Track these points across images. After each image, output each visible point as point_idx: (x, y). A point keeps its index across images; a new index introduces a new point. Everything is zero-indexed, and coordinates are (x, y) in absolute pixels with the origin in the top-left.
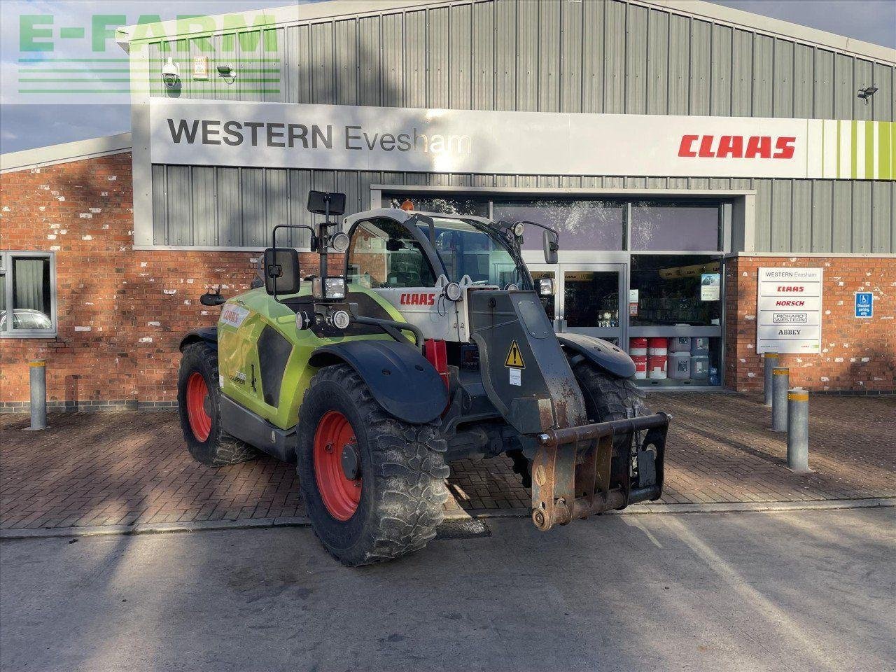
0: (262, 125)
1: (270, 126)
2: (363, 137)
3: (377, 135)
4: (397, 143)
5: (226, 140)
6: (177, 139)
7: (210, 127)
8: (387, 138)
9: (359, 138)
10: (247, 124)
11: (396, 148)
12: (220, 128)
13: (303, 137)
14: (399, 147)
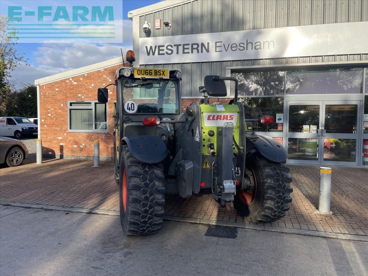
0: (181, 45)
1: (184, 45)
2: (223, 46)
3: (229, 44)
4: (239, 47)
5: (167, 53)
6: (148, 54)
7: (161, 48)
8: (235, 45)
9: (221, 46)
10: (175, 45)
11: (238, 49)
12: (165, 48)
13: (197, 49)
14: (239, 49)
